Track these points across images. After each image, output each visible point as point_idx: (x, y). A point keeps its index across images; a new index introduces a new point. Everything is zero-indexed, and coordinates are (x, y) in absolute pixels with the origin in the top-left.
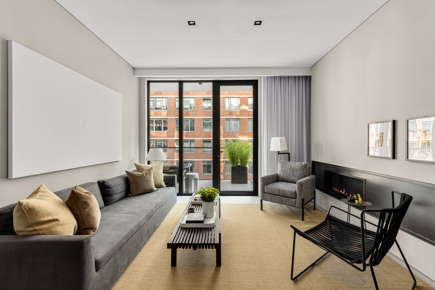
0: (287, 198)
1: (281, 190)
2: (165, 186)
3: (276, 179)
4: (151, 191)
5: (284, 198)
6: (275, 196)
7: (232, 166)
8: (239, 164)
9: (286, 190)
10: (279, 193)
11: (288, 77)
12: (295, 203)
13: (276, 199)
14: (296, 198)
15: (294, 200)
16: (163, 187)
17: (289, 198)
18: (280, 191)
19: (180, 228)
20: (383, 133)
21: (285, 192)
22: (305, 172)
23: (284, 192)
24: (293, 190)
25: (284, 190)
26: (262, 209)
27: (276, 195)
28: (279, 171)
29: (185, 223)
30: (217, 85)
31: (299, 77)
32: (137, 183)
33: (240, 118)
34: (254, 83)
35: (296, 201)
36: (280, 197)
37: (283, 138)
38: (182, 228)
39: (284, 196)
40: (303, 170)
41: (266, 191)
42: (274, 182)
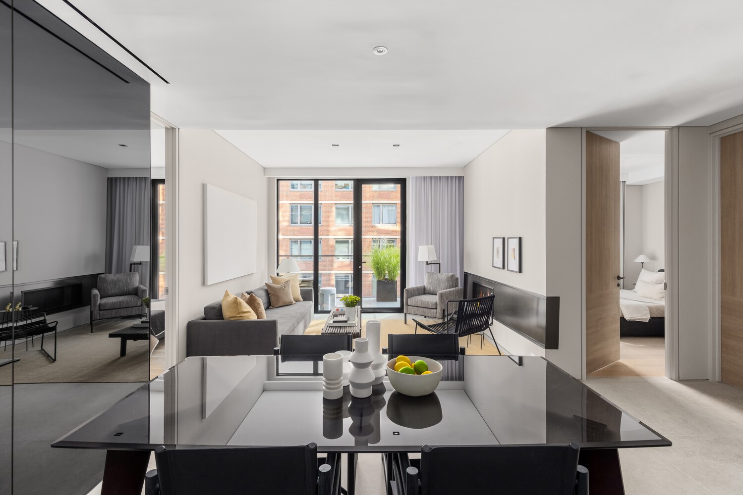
2: (302, 300)
3: (422, 292)
4: (290, 304)
5: (426, 309)
7: (378, 279)
8: (387, 277)
9: (428, 301)
10: (422, 305)
11: (440, 177)
12: (436, 314)
13: (419, 311)
14: (436, 309)
16: (300, 301)
18: (423, 303)
19: (328, 327)
20: (499, 248)
21: (427, 304)
22: (451, 283)
24: (435, 301)
26: (406, 323)
27: (419, 307)
28: (425, 283)
29: (332, 322)
30: (359, 183)
31: (452, 177)
32: (277, 296)
34: (402, 182)
35: (436, 312)
36: (422, 309)
37: (432, 247)
38: (330, 327)
40: (449, 281)
41: (409, 304)
42: (420, 294)
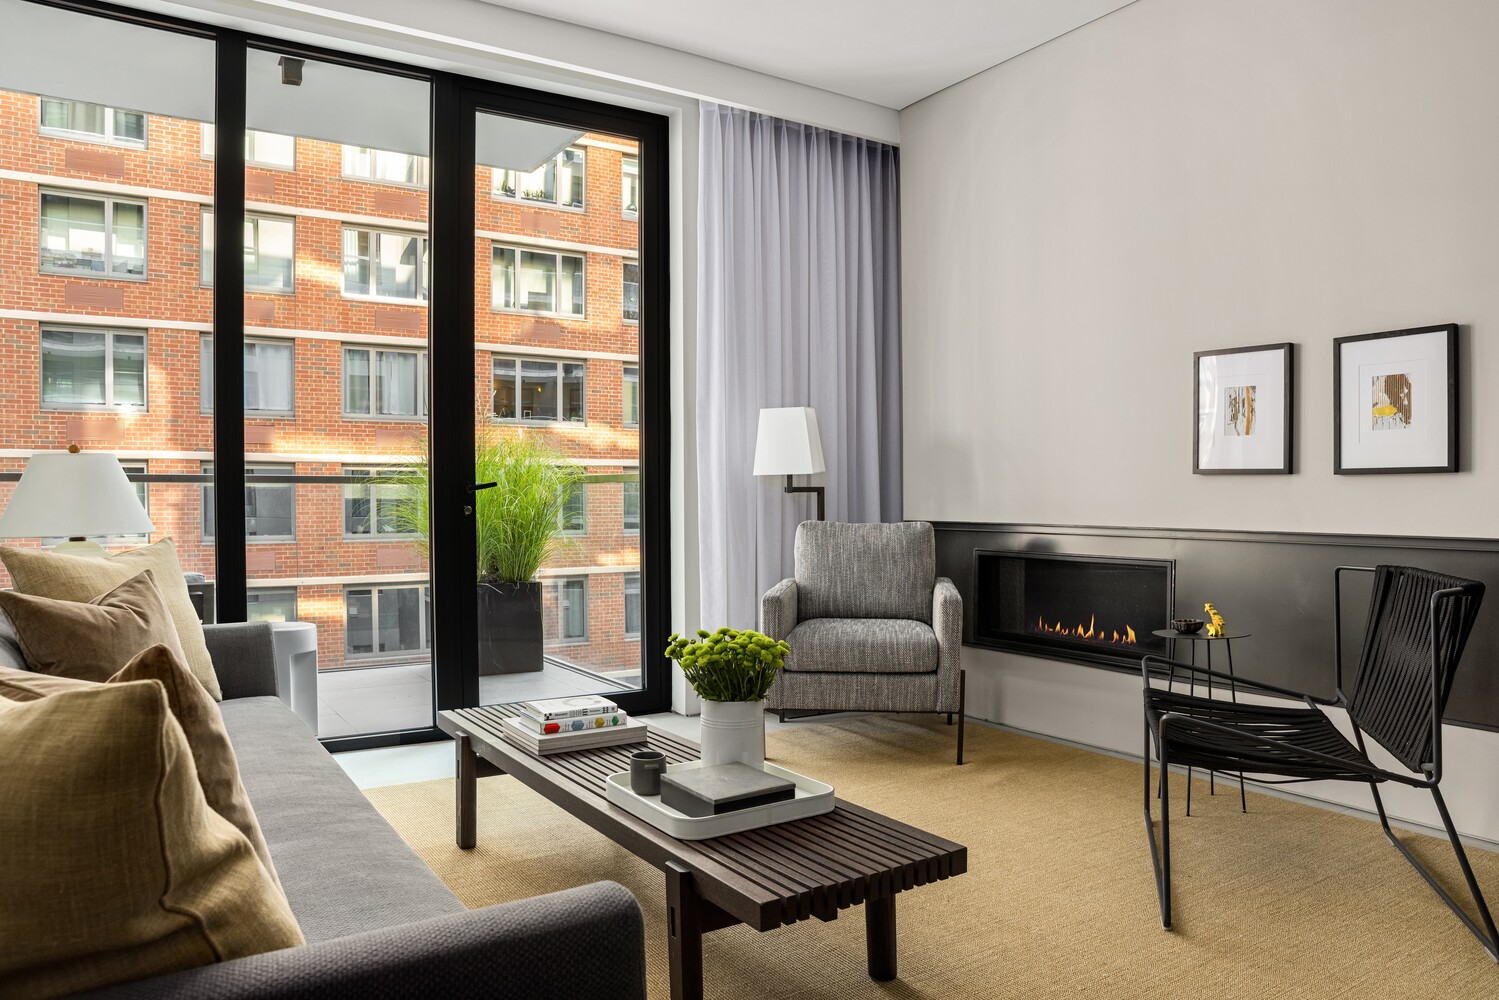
0: (897, 679)
1: (872, 647)
5: (885, 679)
6: (840, 677)
9: (892, 644)
10: (862, 660)
11: (807, 129)
12: (936, 692)
13: (848, 692)
14: (935, 672)
15: (930, 680)
17: (906, 678)
18: (868, 651)
20: (1254, 388)
21: (892, 653)
23: (884, 651)
25: (884, 645)
27: (843, 673)
28: (802, 569)
33: (293, 339)
35: (937, 683)
36: (864, 679)
37: (811, 411)
39: (882, 674)
